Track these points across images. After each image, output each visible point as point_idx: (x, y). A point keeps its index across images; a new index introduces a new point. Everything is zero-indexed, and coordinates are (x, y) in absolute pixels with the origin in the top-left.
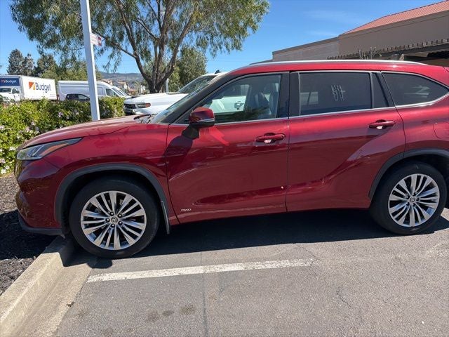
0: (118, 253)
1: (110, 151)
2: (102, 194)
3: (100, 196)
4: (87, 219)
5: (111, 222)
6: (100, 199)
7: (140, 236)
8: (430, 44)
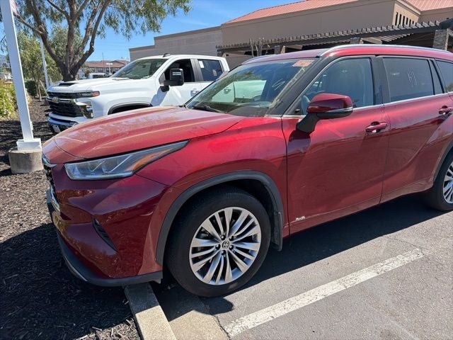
0: (231, 287)
1: (230, 155)
2: (216, 214)
3: (214, 216)
4: (195, 250)
5: (221, 249)
6: (213, 220)
7: (253, 259)
8: (306, 38)
